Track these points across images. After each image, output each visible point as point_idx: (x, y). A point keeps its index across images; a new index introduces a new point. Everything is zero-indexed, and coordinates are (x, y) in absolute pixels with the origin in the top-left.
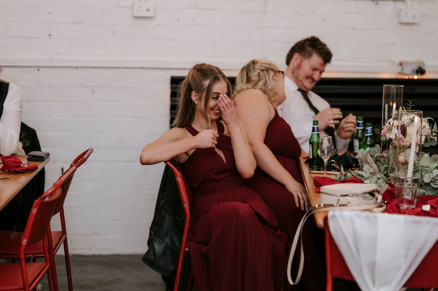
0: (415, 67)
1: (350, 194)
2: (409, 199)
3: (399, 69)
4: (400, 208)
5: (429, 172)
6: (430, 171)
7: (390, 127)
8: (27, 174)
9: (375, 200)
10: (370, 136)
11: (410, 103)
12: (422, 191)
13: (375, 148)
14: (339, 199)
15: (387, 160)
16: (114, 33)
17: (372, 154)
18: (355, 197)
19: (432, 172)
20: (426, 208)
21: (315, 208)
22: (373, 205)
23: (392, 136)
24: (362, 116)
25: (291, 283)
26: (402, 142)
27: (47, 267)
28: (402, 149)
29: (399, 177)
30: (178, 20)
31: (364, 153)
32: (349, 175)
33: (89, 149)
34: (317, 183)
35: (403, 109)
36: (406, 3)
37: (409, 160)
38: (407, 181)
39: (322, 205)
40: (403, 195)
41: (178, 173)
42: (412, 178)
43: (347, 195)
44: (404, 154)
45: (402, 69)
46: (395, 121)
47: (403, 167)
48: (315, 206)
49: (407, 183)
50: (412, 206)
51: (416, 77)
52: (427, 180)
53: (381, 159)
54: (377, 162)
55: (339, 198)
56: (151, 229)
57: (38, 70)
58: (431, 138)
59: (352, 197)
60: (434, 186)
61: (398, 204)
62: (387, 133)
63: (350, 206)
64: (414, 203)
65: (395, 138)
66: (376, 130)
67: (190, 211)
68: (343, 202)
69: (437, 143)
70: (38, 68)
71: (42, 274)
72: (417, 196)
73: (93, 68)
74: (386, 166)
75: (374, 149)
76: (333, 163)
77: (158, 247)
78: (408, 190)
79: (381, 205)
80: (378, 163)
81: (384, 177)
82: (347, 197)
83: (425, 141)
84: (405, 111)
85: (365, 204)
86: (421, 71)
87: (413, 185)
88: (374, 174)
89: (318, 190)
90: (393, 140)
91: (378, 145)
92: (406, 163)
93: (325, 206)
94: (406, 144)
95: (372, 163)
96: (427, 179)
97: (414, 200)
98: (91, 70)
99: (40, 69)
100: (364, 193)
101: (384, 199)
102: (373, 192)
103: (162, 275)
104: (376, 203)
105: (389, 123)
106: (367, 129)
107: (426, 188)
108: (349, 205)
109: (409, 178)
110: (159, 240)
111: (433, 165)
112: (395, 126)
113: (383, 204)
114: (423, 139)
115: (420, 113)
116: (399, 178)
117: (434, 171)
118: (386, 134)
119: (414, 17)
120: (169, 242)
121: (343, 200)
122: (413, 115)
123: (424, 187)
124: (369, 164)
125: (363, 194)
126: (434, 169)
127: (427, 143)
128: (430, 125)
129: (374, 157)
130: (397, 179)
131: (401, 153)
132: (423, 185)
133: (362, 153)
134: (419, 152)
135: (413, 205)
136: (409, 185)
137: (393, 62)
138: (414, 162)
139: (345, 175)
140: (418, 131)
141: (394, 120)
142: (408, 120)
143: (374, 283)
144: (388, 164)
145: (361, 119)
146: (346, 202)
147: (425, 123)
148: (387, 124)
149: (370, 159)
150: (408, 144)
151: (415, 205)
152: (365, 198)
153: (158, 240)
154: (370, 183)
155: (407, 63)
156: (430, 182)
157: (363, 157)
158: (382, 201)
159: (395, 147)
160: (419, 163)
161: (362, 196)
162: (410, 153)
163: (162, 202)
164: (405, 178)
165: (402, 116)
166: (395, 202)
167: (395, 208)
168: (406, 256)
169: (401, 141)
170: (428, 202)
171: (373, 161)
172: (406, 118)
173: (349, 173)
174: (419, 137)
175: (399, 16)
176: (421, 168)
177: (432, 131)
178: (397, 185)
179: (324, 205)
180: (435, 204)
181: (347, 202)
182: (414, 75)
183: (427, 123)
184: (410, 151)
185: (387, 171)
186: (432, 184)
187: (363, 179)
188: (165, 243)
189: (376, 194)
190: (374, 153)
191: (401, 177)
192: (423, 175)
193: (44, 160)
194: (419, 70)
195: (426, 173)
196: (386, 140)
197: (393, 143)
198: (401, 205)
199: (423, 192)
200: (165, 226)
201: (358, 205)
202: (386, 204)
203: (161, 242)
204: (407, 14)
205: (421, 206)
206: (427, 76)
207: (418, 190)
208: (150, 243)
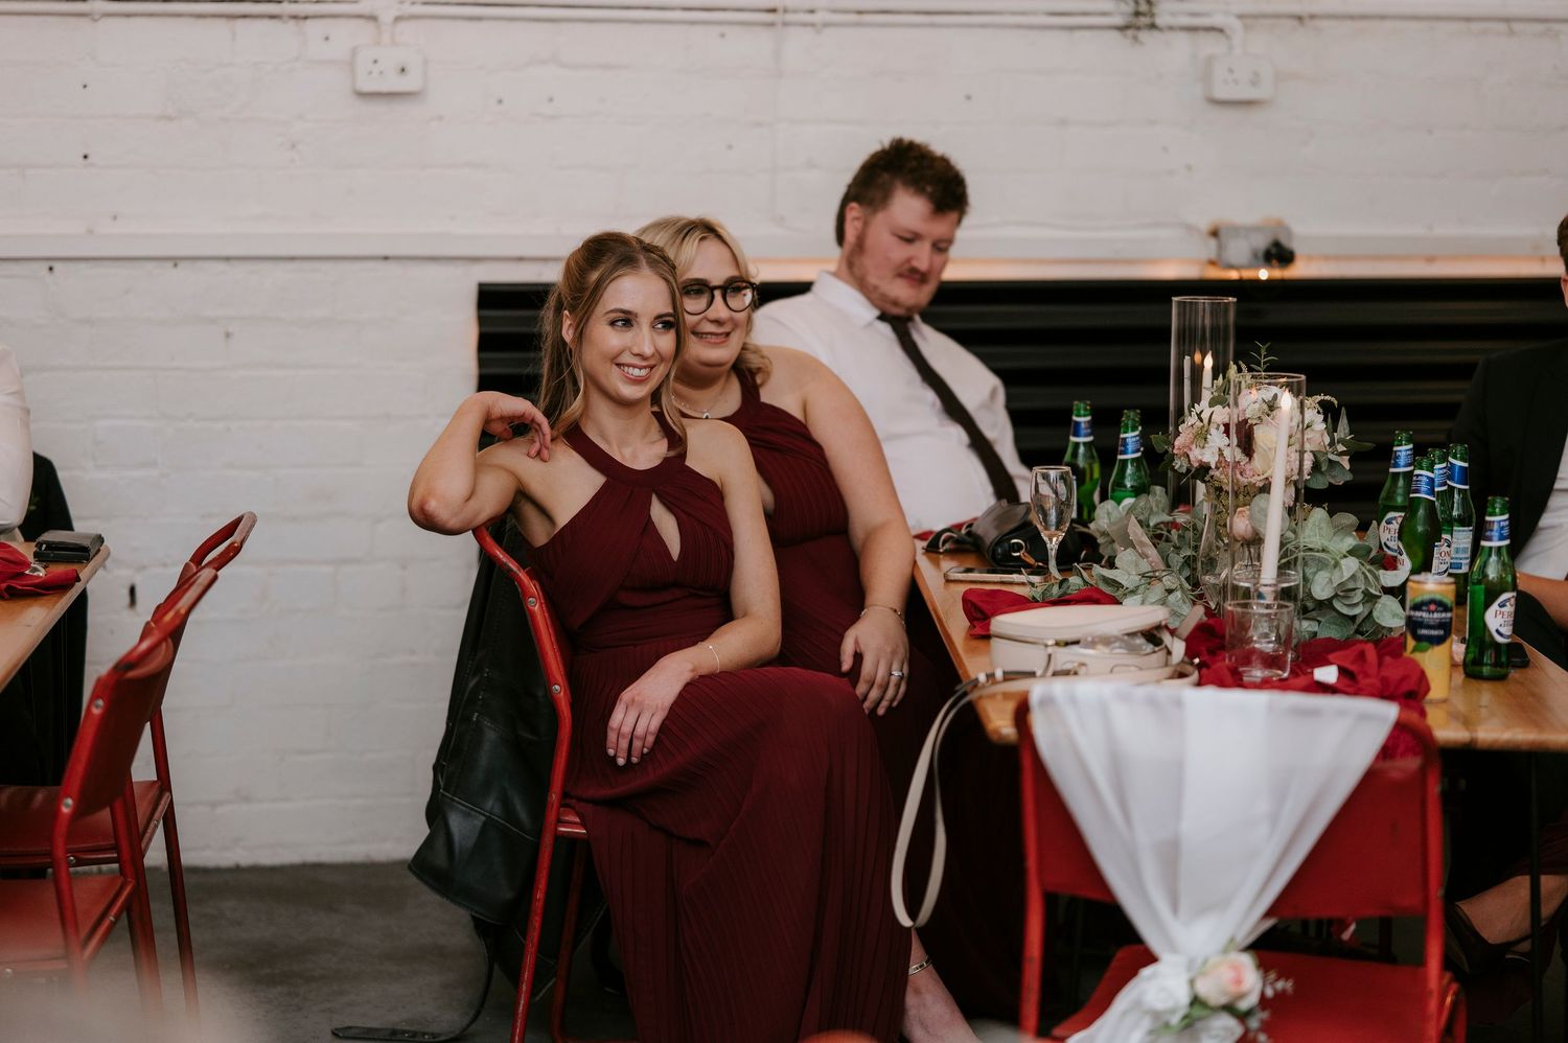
0: (1262, 242)
1: (1086, 640)
2: (1268, 651)
3: (1209, 249)
4: (1242, 680)
5: (1327, 565)
6: (1333, 562)
7: (1203, 426)
8: (46, 598)
9: (1161, 655)
10: (1133, 460)
11: (1263, 353)
12: (1307, 626)
13: (1150, 498)
14: (1050, 656)
15: (1190, 534)
16: (293, 146)
17: (1141, 517)
18: (1100, 647)
19: (1337, 565)
20: (1327, 674)
21: (975, 684)
22: (1160, 671)
23: (1209, 456)
24: (1089, 402)
25: (905, 921)
26: (1241, 474)
27: (128, 889)
28: (1241, 497)
29: (1235, 582)
30: (500, 102)
31: (1115, 515)
32: (1074, 580)
33: (242, 517)
34: (973, 610)
35: (1240, 370)
36: (1228, 37)
37: (1265, 528)
38: (1260, 596)
39: (999, 674)
40: (1250, 640)
41: (532, 586)
42: (1275, 585)
43: (1077, 642)
44: (1248, 512)
45: (1220, 247)
46: (1218, 408)
47: (1247, 553)
48: (977, 679)
49: (1262, 601)
50: (1280, 672)
51: (1264, 274)
52: (1323, 590)
53: (1169, 532)
54: (1156, 541)
55: (1050, 650)
56: (437, 768)
57: (51, 269)
58: (1330, 460)
59: (1094, 648)
60: (1345, 611)
61: (1236, 668)
62: (1194, 447)
63: (1087, 674)
64: (1286, 662)
65: (1219, 462)
66: (1156, 438)
67: (573, 706)
68: (1065, 663)
69: (1349, 477)
70: (51, 263)
71: (115, 910)
72: (1294, 641)
73: (227, 259)
74: (1189, 553)
75: (1148, 500)
76: (1019, 548)
77: (462, 826)
78: (1265, 625)
79: (1183, 671)
80: (1163, 544)
81: (1187, 586)
82: (1075, 649)
83: (1312, 468)
84: (1249, 376)
85: (1133, 669)
86: (1279, 254)
87: (1280, 607)
88: (1151, 577)
89: (978, 631)
90: (1210, 468)
91: (1158, 489)
92: (1255, 541)
93: (1008, 677)
94: (1253, 480)
95: (1142, 544)
96: (1321, 589)
97: (1285, 655)
98: (221, 266)
99: (57, 266)
100: (1128, 635)
101: (1190, 653)
102: (1155, 632)
103: (473, 917)
104: (1166, 665)
105: (1199, 415)
106: (1125, 439)
107: (1319, 618)
108: (1082, 670)
109: (1266, 585)
110: (464, 805)
111: (1341, 545)
112: (1219, 425)
113: (1189, 668)
114: (1308, 464)
115: (1298, 382)
116: (1235, 588)
117: (1343, 562)
118: (1191, 449)
119: (1255, 81)
120: (497, 810)
121: (1064, 658)
122: (1274, 390)
123: (1314, 614)
124: (1134, 548)
125: (1126, 638)
126: (1345, 557)
127: (1319, 477)
128: (1325, 420)
129: (1148, 526)
130: (1228, 590)
131: (1239, 509)
132: (1311, 608)
133: (1109, 514)
134: (1295, 505)
135: (1284, 670)
136: (1268, 607)
137: (1190, 228)
138: (1282, 535)
139: (1061, 583)
140: (1290, 437)
141: (1211, 405)
142: (1257, 406)
143: (1175, 908)
144: (1196, 548)
145: (1085, 410)
146: (1074, 662)
147: (1314, 416)
148: (1191, 420)
149: (1136, 532)
150: (1258, 481)
151: (1289, 669)
152: (1133, 650)
153: (459, 803)
154: (1143, 603)
155: (1236, 230)
156: (1333, 597)
157: (1115, 528)
158: (1186, 659)
159: (1219, 489)
160: (1296, 538)
161: (1123, 645)
162: (1267, 508)
163: (472, 684)
164: (1255, 585)
165: (1239, 393)
166: (1227, 661)
167: (1229, 678)
168: (1274, 818)
169: (1238, 473)
170: (1331, 657)
171: (1146, 540)
172: (1252, 399)
173: (1075, 577)
174: (1295, 457)
175: (1206, 77)
176: (1302, 553)
177: (1332, 439)
178: (1230, 608)
179: (1005, 673)
180: (1353, 663)
181: (1076, 664)
182: (1258, 268)
183: (1319, 412)
184: (1268, 501)
185: (1195, 569)
186: (1337, 605)
187: (1118, 594)
188: (484, 815)
189: (1167, 638)
190: (1147, 515)
191: (1242, 584)
192: (1311, 577)
193: (88, 560)
194: (1274, 251)
195: (1318, 570)
196: (1189, 470)
197: (1212, 477)
198: (1244, 672)
199: (1310, 629)
200: (484, 758)
201: (1111, 671)
202: (1199, 667)
203: (472, 809)
204: (1231, 71)
205: (1309, 671)
206: (1300, 270)
207: (1296, 623)
208: (435, 812)
